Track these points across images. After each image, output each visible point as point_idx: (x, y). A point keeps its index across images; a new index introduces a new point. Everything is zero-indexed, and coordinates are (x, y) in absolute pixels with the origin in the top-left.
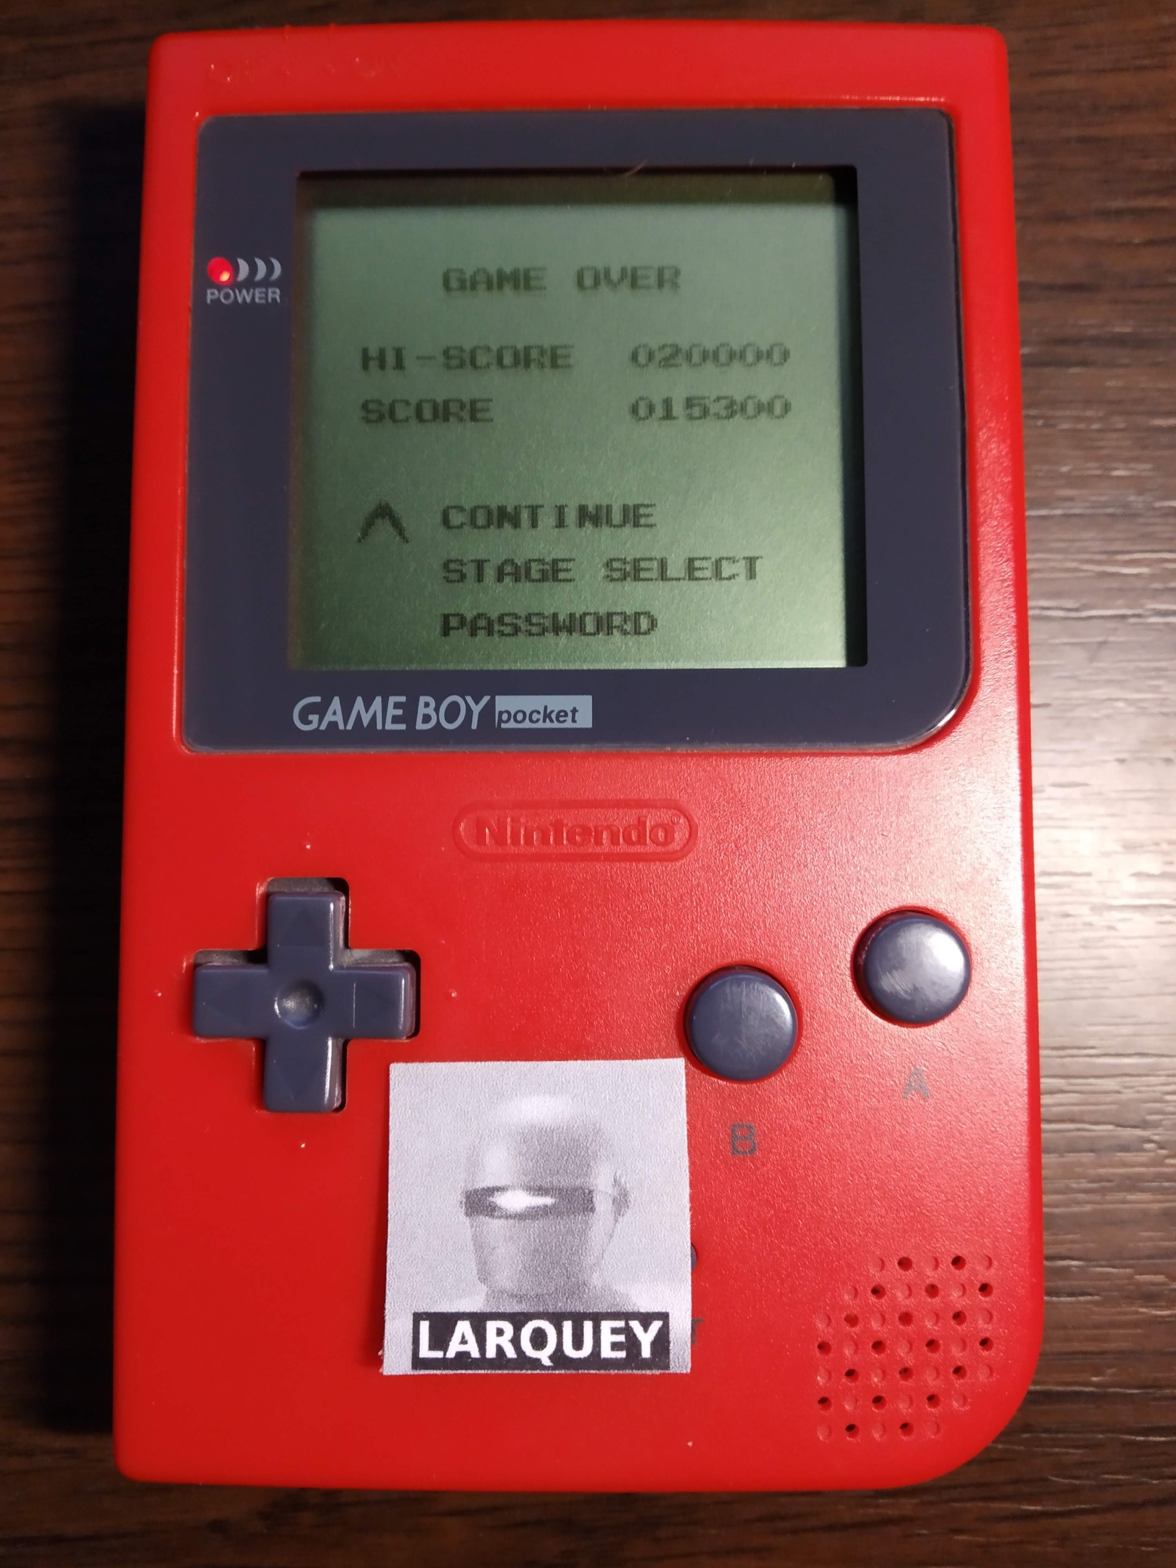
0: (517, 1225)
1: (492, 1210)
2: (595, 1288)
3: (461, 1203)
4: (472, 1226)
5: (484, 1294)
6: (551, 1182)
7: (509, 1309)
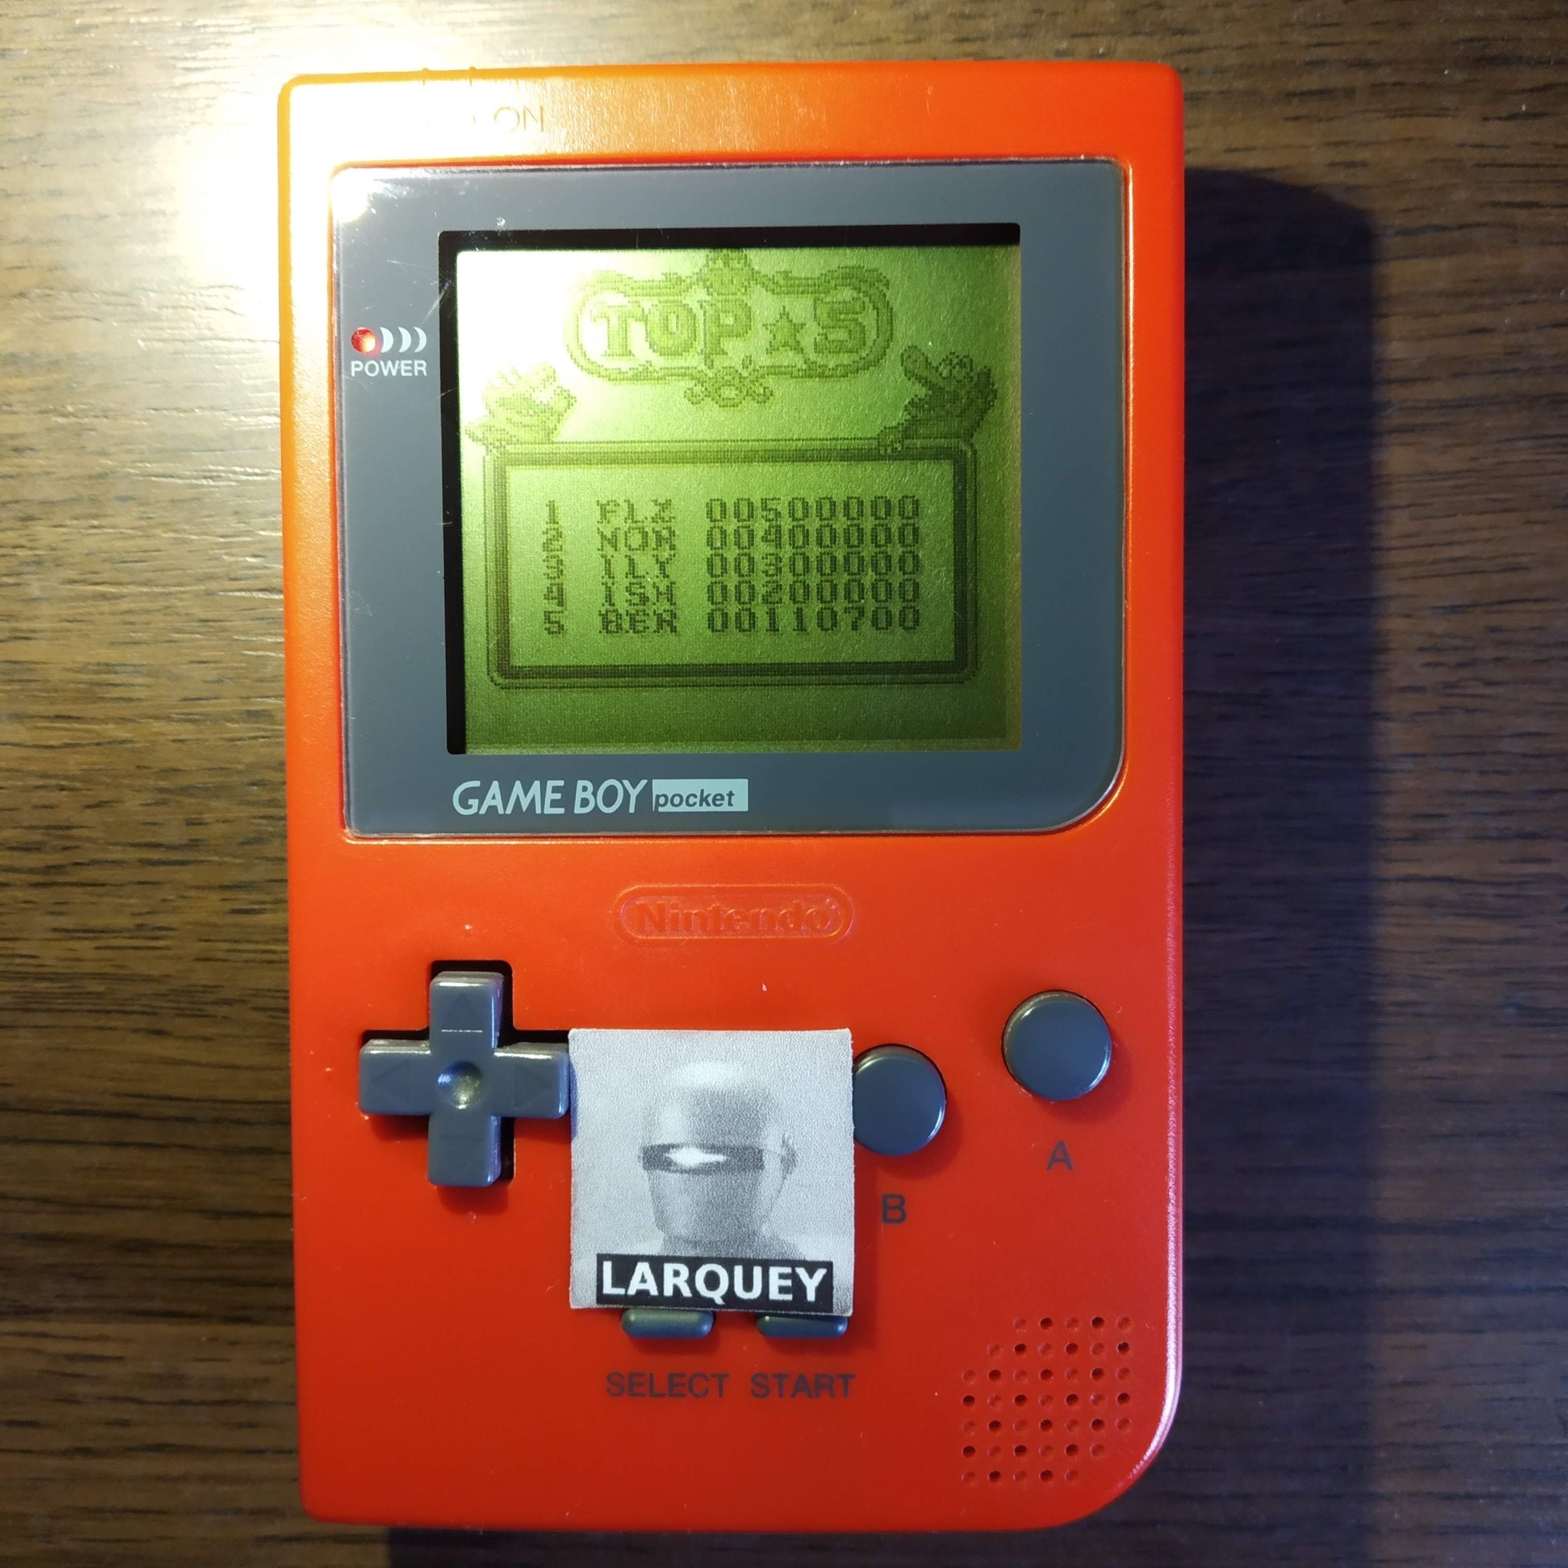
0: (691, 1178)
1: (667, 1165)
2: (764, 1237)
3: (639, 1157)
4: (649, 1179)
5: (661, 1240)
6: (723, 1142)
7: (684, 1254)
